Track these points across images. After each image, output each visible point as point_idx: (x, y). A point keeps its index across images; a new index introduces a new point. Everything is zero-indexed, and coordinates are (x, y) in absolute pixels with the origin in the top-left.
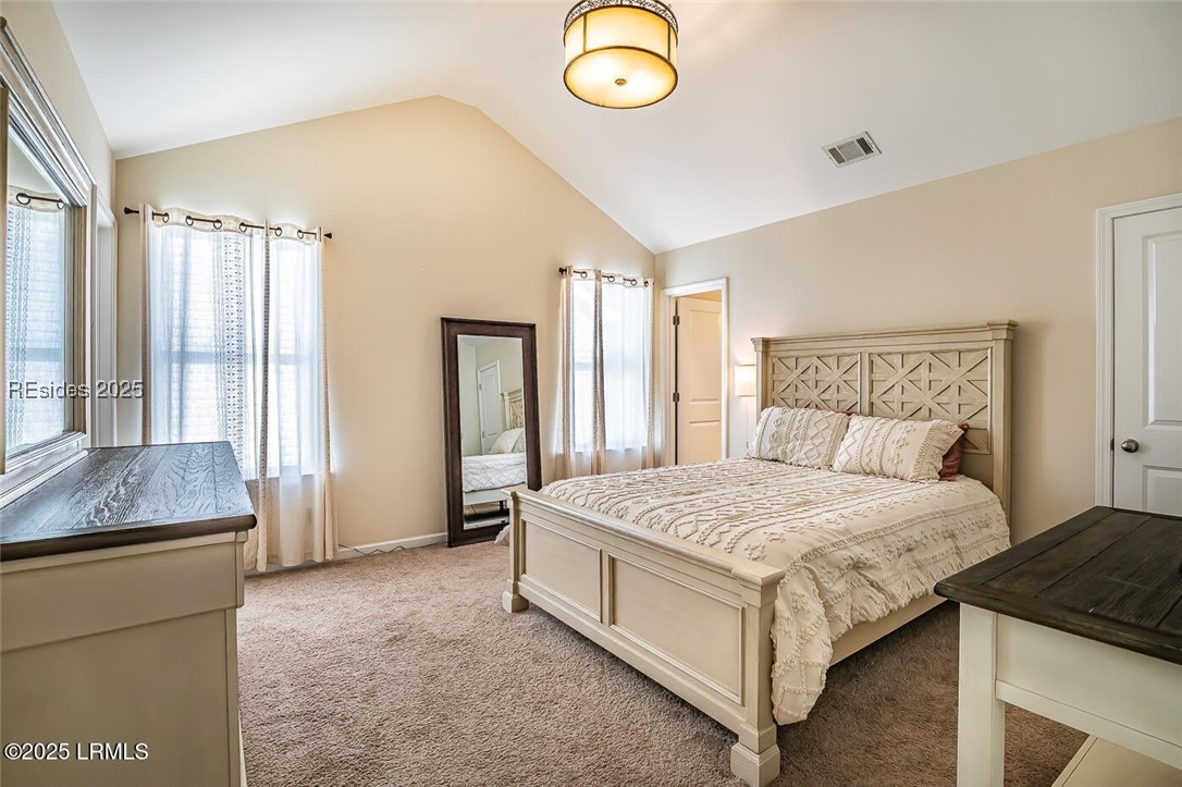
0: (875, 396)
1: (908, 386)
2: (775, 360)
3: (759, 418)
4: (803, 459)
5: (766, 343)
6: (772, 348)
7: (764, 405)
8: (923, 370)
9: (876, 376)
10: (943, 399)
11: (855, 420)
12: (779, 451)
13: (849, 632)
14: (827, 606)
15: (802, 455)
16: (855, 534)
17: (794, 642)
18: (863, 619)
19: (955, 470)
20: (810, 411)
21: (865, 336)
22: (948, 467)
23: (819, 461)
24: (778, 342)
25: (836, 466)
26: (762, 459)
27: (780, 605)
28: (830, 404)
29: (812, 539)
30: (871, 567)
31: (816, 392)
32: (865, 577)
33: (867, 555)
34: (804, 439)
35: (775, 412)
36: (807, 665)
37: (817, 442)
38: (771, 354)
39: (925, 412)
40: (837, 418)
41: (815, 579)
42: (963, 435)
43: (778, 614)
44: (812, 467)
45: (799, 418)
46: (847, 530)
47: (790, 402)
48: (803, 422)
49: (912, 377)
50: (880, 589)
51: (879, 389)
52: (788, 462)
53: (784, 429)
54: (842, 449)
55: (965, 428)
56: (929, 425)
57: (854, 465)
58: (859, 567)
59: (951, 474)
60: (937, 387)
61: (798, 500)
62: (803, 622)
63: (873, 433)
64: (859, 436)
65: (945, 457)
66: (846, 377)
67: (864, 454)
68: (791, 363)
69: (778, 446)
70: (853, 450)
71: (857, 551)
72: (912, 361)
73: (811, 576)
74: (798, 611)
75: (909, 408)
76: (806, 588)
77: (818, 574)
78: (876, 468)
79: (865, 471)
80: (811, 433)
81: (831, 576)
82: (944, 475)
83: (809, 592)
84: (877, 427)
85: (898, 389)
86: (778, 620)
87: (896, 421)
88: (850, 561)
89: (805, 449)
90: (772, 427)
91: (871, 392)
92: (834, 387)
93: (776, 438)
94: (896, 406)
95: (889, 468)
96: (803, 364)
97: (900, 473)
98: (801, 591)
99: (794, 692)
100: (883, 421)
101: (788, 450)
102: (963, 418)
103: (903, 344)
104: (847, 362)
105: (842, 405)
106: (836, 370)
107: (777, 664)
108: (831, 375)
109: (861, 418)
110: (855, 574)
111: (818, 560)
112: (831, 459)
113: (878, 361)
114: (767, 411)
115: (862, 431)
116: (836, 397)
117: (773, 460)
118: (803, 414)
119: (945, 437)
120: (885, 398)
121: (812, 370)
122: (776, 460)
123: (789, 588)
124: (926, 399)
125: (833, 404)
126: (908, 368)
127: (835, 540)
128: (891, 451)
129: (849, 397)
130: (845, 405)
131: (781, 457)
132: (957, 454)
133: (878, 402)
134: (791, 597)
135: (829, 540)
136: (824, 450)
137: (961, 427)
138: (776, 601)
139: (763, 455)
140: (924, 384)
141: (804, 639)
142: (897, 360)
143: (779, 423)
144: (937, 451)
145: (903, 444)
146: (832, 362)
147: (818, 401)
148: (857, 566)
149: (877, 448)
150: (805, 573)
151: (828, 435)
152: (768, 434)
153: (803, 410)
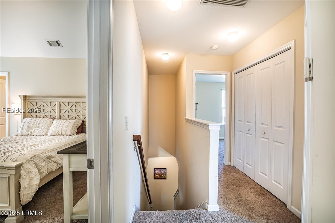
0: (61, 114)
1: (70, 111)
2: (28, 103)
3: (22, 121)
4: (38, 134)
5: (25, 97)
6: (27, 98)
7: (24, 117)
8: (74, 107)
9: (61, 108)
10: (78, 114)
11: (55, 120)
12: (29, 132)
13: (47, 175)
14: (39, 170)
15: (37, 132)
16: (49, 150)
17: (27, 181)
18: (50, 171)
19: (81, 132)
20: (40, 119)
21: (58, 97)
22: (79, 131)
23: (43, 134)
24: (29, 97)
25: (49, 134)
26: (23, 135)
27: (22, 172)
28: (48, 116)
29: (35, 153)
30: (53, 157)
31: (43, 113)
32: (51, 160)
33: (52, 154)
34: (38, 127)
35: (28, 119)
36: (32, 186)
37: (43, 128)
38: (27, 100)
39: (74, 118)
40: (49, 120)
41: (35, 163)
42: (82, 123)
43: (21, 175)
44: (41, 135)
45: (37, 121)
46: (46, 149)
47: (34, 116)
48: (38, 122)
49: (71, 108)
50: (56, 162)
51: (62, 112)
52: (33, 135)
53: (31, 125)
54: (51, 129)
55: (83, 121)
56: (74, 121)
57: (54, 133)
58: (50, 158)
59: (79, 133)
60: (77, 111)
61: (33, 144)
62: (30, 175)
63: (59, 124)
64: (55, 125)
65: (78, 129)
66: (53, 108)
67: (57, 130)
68: (35, 104)
69: (29, 130)
70: (54, 129)
71: (49, 154)
72: (71, 104)
73: (33, 163)
74: (28, 172)
75: (70, 117)
76: (32, 166)
77: (36, 162)
78: (60, 133)
79: (57, 134)
80: (41, 125)
81: (40, 161)
82: (77, 133)
83: (33, 167)
84: (61, 122)
85: (67, 112)
86: (21, 176)
87: (66, 120)
88: (46, 157)
89: (39, 130)
90: (27, 124)
91: (60, 112)
92: (49, 111)
93: (28, 128)
94: (67, 116)
95: (64, 133)
96: (39, 104)
97: (66, 134)
98: (30, 167)
99: (27, 194)
100: (63, 120)
101: (32, 131)
102: (82, 119)
103: (68, 100)
104: (53, 104)
105: (51, 116)
106: (50, 106)
107: (21, 188)
108: (48, 108)
109: (57, 120)
110: (48, 160)
111: (36, 158)
112: (47, 132)
113: (62, 104)
114: (25, 119)
115: (56, 124)
116: (50, 114)
117: (27, 135)
118: (38, 119)
119: (78, 124)
120: (64, 114)
121: (42, 106)
122: (28, 135)
123: (26, 167)
124: (74, 114)
125: (49, 116)
126: (70, 106)
127: (42, 152)
128: (64, 128)
129: (53, 114)
130: (52, 117)
131: (30, 134)
132: (81, 128)
133: (62, 116)
134: (26, 169)
135: (39, 152)
136: (45, 130)
137: (82, 121)
138: (21, 171)
139: (23, 134)
140: (74, 110)
141: (31, 179)
142: (67, 104)
143: (29, 123)
144: (76, 127)
145: (67, 126)
146: (48, 104)
147: (44, 116)
148: (49, 158)
149: (60, 128)
150: (31, 162)
151: (46, 125)
152: (25, 127)
153: (38, 118)
